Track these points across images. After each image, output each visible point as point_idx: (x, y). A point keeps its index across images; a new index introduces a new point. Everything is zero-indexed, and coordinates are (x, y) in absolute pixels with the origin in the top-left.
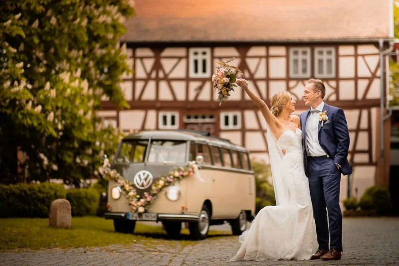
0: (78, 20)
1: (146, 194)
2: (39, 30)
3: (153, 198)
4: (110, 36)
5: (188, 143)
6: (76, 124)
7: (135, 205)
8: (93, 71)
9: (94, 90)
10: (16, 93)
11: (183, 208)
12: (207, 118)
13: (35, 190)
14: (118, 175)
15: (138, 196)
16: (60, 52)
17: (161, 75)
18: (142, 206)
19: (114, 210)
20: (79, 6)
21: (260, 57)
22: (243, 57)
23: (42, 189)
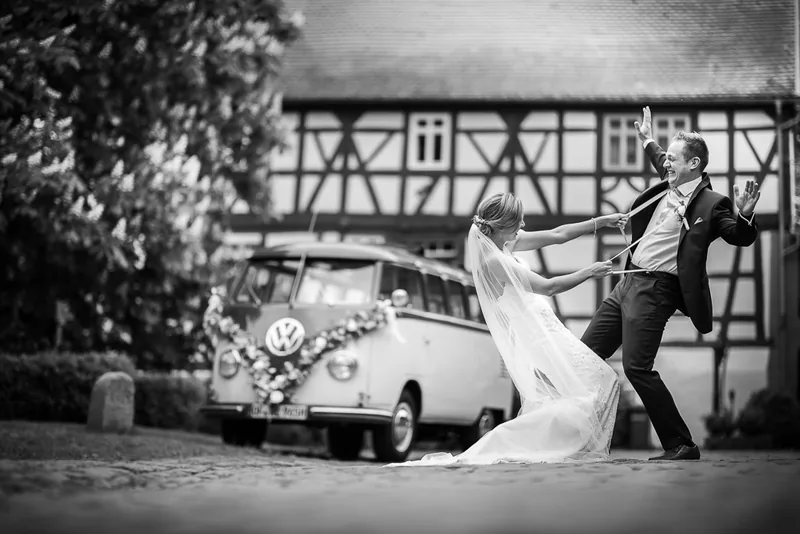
0: (189, 45)
1: (288, 365)
2: (112, 62)
3: (302, 375)
4: (250, 78)
5: (379, 265)
6: (170, 244)
7: (266, 387)
8: (213, 146)
9: (213, 181)
10: (55, 177)
11: (361, 395)
12: (439, 248)
13: (71, 366)
14: (236, 327)
15: (273, 370)
16: (151, 107)
17: (353, 163)
18: (279, 389)
19: (222, 400)
20: (193, 19)
21: (547, 132)
22: (514, 131)
23: (88, 365)
